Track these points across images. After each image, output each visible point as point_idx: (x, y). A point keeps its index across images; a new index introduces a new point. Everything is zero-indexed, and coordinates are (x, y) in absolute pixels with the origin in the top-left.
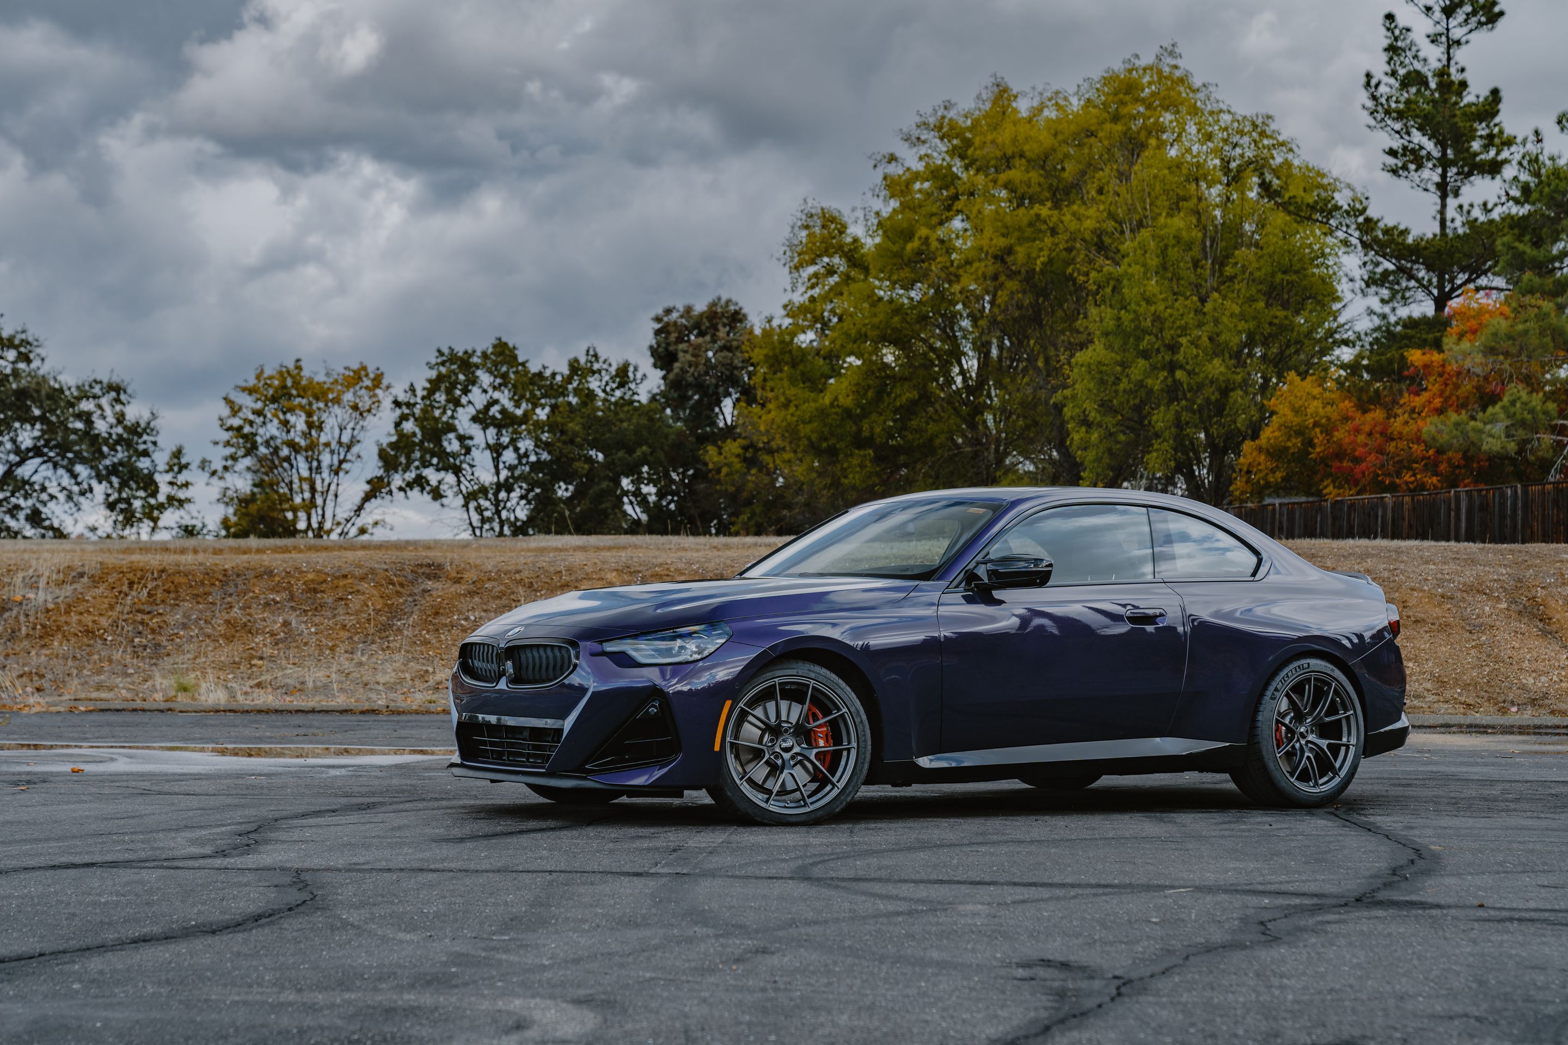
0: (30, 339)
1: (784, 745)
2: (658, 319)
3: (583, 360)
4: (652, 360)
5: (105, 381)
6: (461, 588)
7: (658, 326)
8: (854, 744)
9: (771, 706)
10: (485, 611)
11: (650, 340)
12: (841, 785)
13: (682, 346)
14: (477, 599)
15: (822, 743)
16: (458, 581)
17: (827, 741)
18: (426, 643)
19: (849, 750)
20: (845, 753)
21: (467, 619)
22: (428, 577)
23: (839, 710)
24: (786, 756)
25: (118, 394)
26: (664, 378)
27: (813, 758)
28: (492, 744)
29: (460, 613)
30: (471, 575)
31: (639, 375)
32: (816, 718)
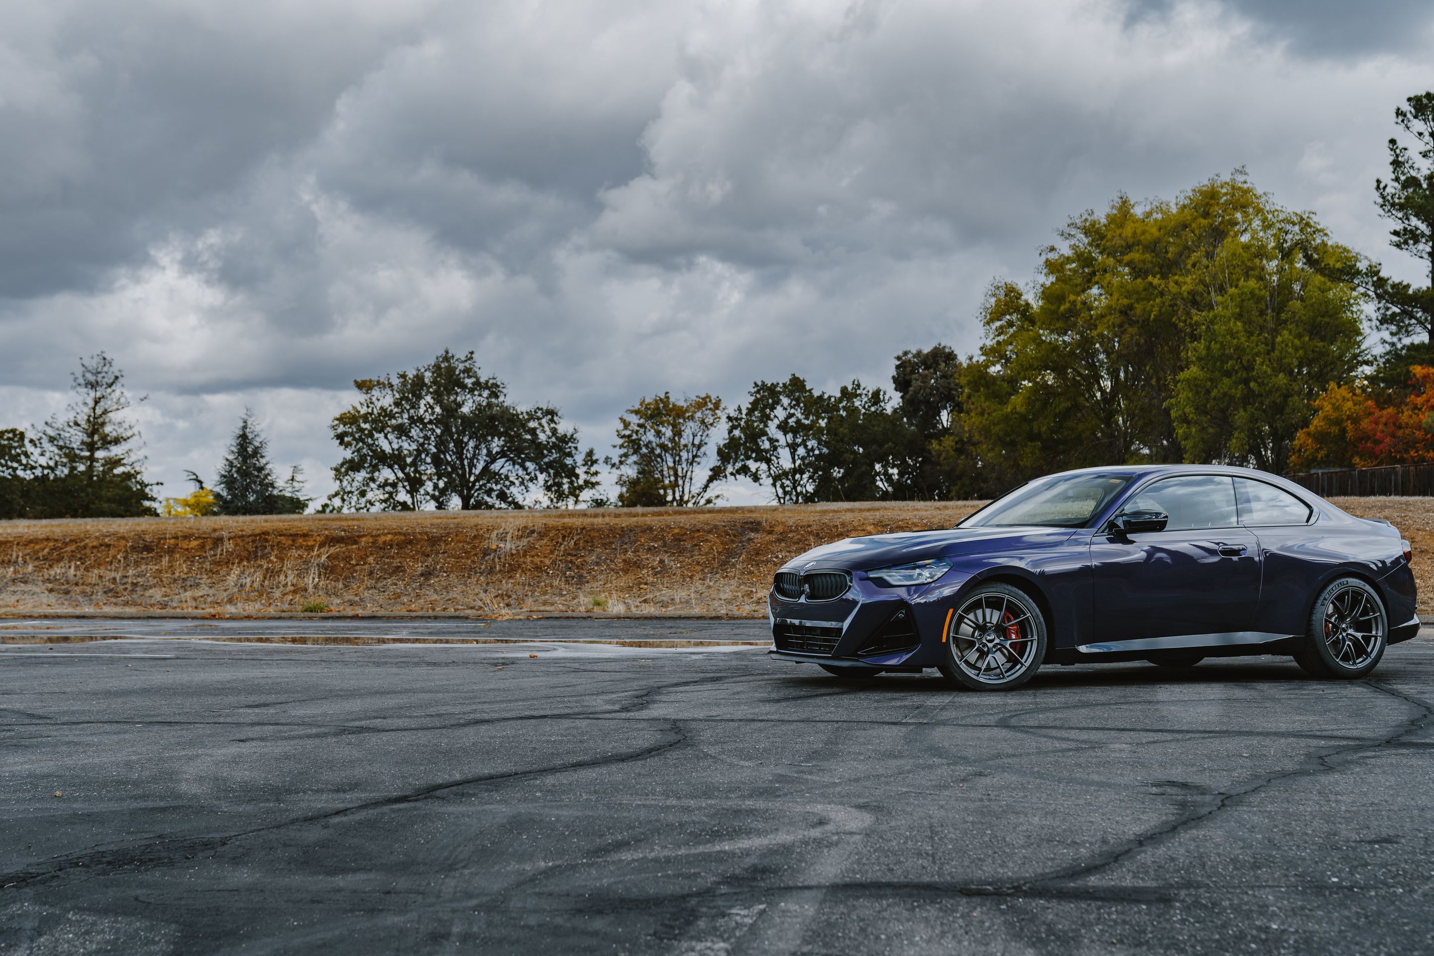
0: (499, 383)
1: (989, 638)
2: (898, 358)
3: (850, 388)
4: (894, 386)
5: (545, 408)
6: (773, 538)
7: (898, 363)
8: (1036, 637)
9: (979, 612)
10: (789, 552)
11: (893, 372)
12: (1027, 664)
13: (914, 376)
14: (783, 544)
15: (1014, 636)
16: (770, 533)
17: (1017, 635)
18: (751, 573)
19: (1032, 641)
20: (1029, 643)
21: (777, 557)
22: (752, 530)
23: (1025, 614)
24: (990, 645)
25: (553, 417)
26: (902, 397)
27: (1008, 646)
28: (797, 638)
29: (773, 553)
30: (779, 529)
31: (887, 398)
32: (1009, 620)
